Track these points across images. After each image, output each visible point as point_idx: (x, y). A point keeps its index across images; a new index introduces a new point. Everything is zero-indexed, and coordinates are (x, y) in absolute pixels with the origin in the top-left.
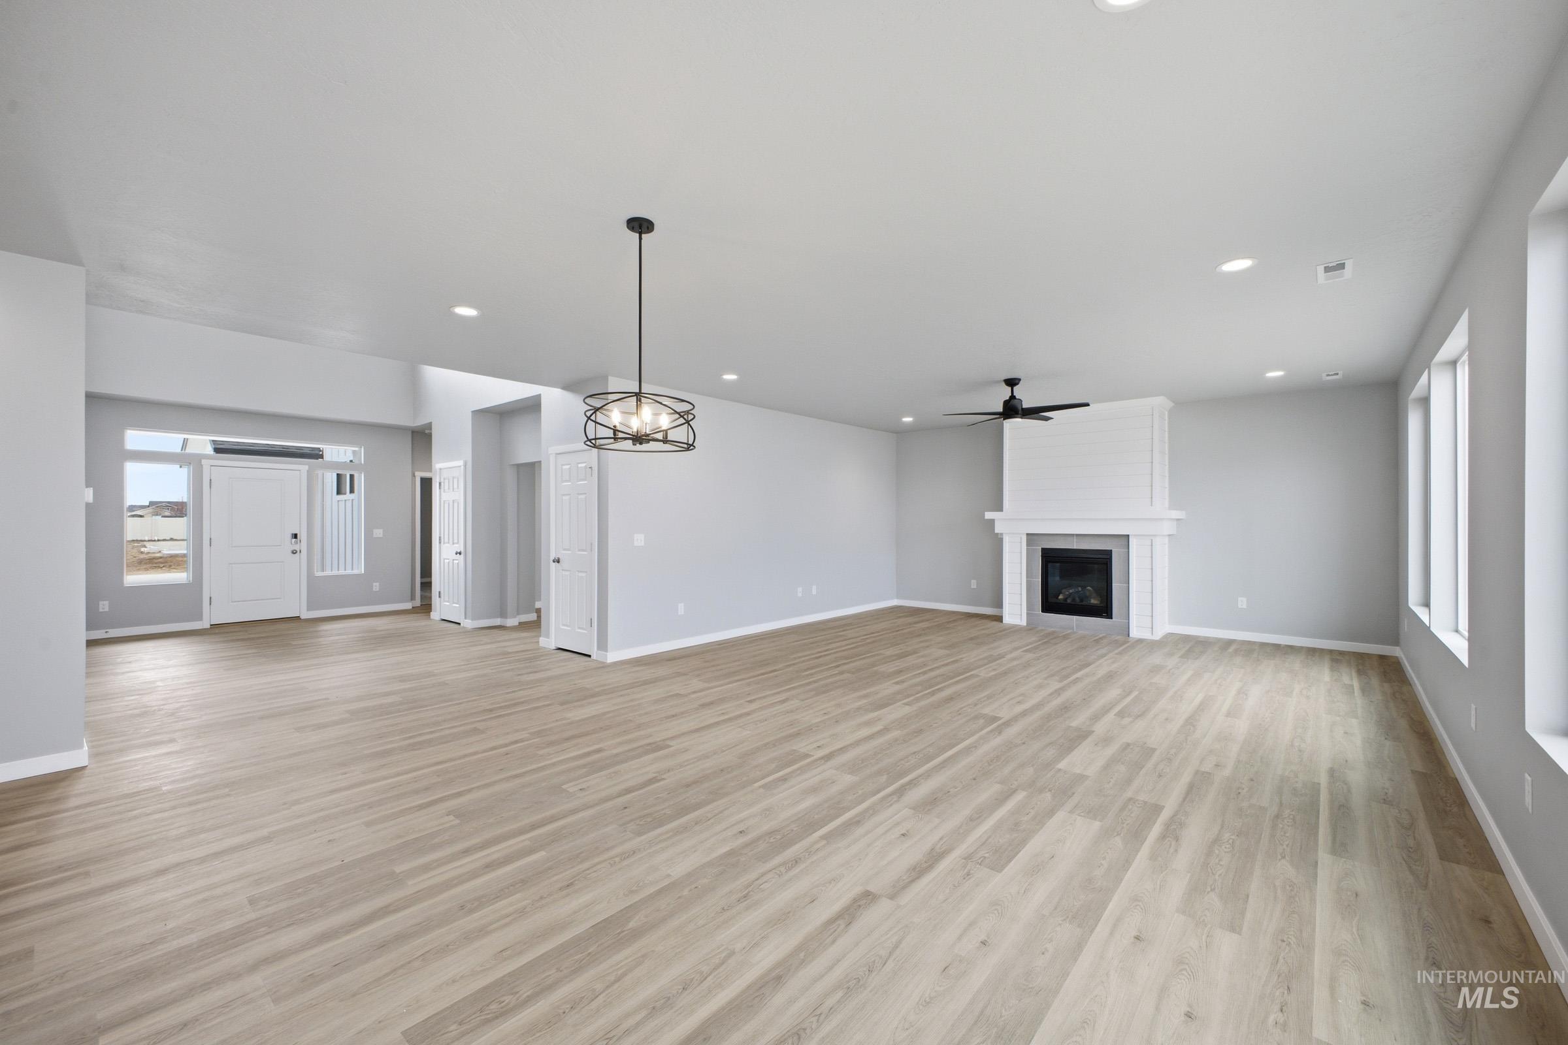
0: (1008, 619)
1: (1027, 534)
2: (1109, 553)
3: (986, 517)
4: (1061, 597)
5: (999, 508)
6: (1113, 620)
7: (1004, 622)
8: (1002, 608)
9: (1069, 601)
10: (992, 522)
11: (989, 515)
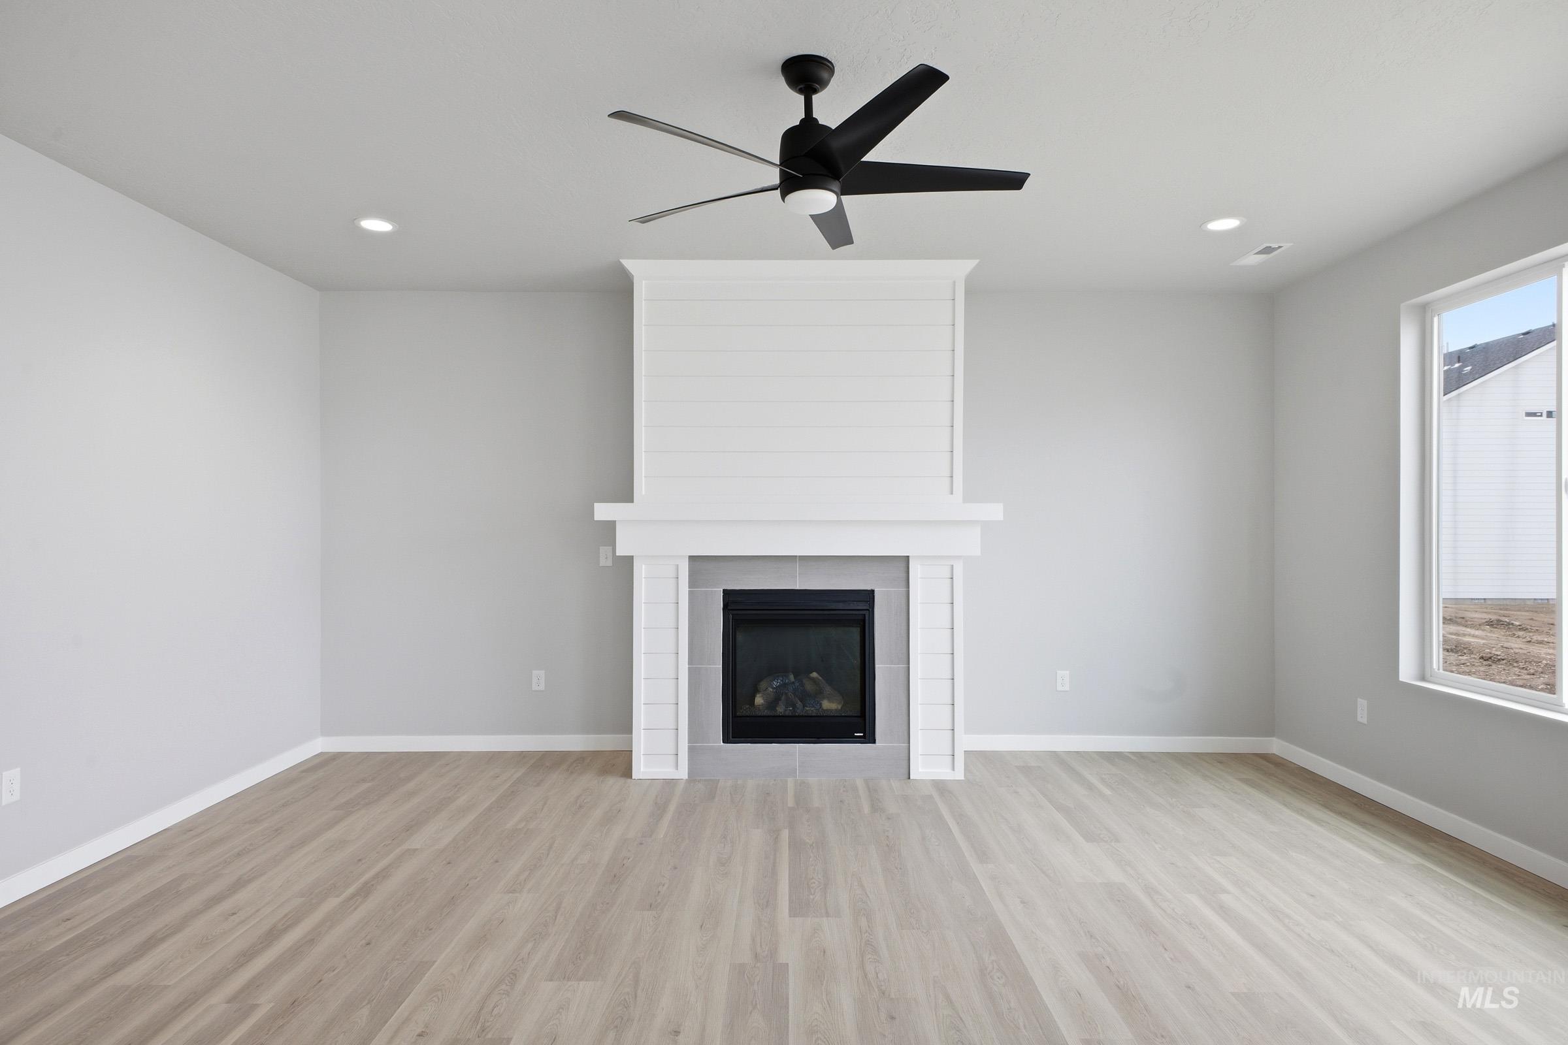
0: (642, 768)
1: (692, 558)
2: (868, 597)
3: (597, 517)
4: (759, 700)
5: (627, 496)
6: (877, 744)
7: (636, 775)
8: (631, 732)
9: (781, 709)
10: (610, 526)
11: (603, 511)
